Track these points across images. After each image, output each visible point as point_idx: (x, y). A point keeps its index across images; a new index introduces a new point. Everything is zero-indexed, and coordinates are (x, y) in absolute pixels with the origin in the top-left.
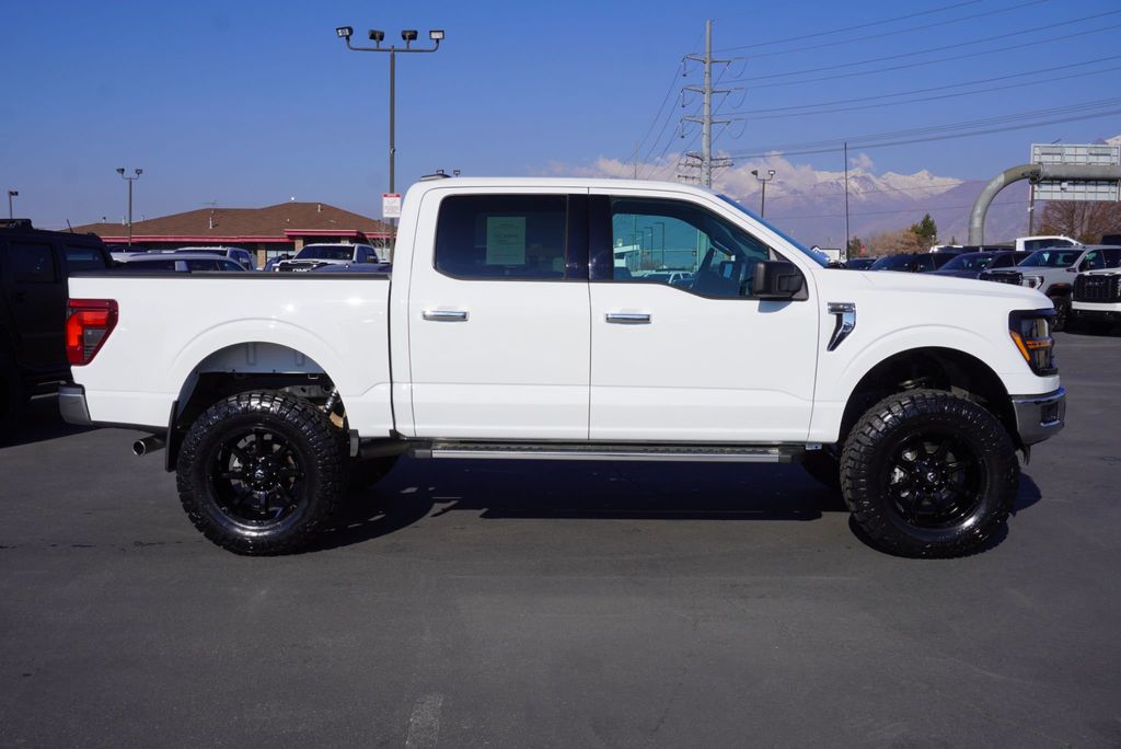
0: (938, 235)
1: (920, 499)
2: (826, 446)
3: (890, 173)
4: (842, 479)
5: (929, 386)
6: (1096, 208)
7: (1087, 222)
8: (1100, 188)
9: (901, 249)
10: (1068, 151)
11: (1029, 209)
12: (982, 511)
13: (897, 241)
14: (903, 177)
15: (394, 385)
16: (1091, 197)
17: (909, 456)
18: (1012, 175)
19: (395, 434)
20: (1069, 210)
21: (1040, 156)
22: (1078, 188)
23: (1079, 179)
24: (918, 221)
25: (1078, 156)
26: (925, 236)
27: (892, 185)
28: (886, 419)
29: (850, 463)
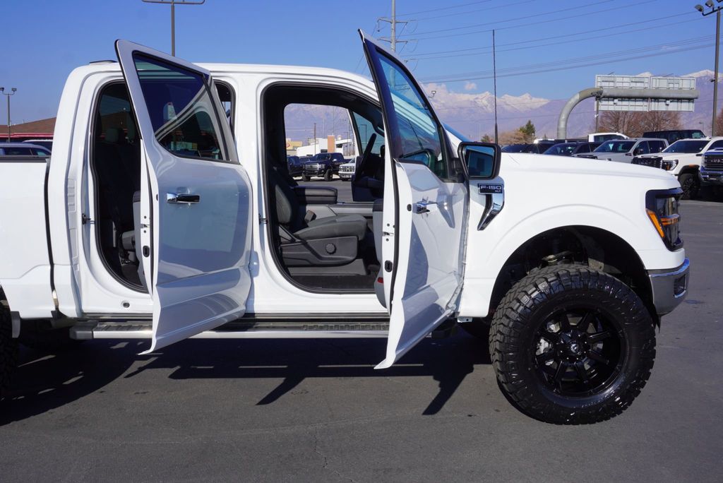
0: (536, 133)
1: (564, 367)
2: (476, 320)
3: (506, 95)
4: (491, 350)
5: (569, 260)
6: (631, 117)
7: (626, 126)
8: (638, 103)
9: (514, 142)
10: (618, 80)
11: (596, 116)
12: (621, 380)
13: (512, 137)
14: (515, 98)
15: (55, 267)
16: (632, 109)
17: (554, 328)
18: (584, 95)
19: (57, 314)
20: (616, 118)
21: (600, 82)
22: (624, 103)
23: (625, 98)
24: (524, 124)
25: (624, 83)
26: (528, 134)
27: (508, 102)
28: (533, 296)
29: (499, 337)
